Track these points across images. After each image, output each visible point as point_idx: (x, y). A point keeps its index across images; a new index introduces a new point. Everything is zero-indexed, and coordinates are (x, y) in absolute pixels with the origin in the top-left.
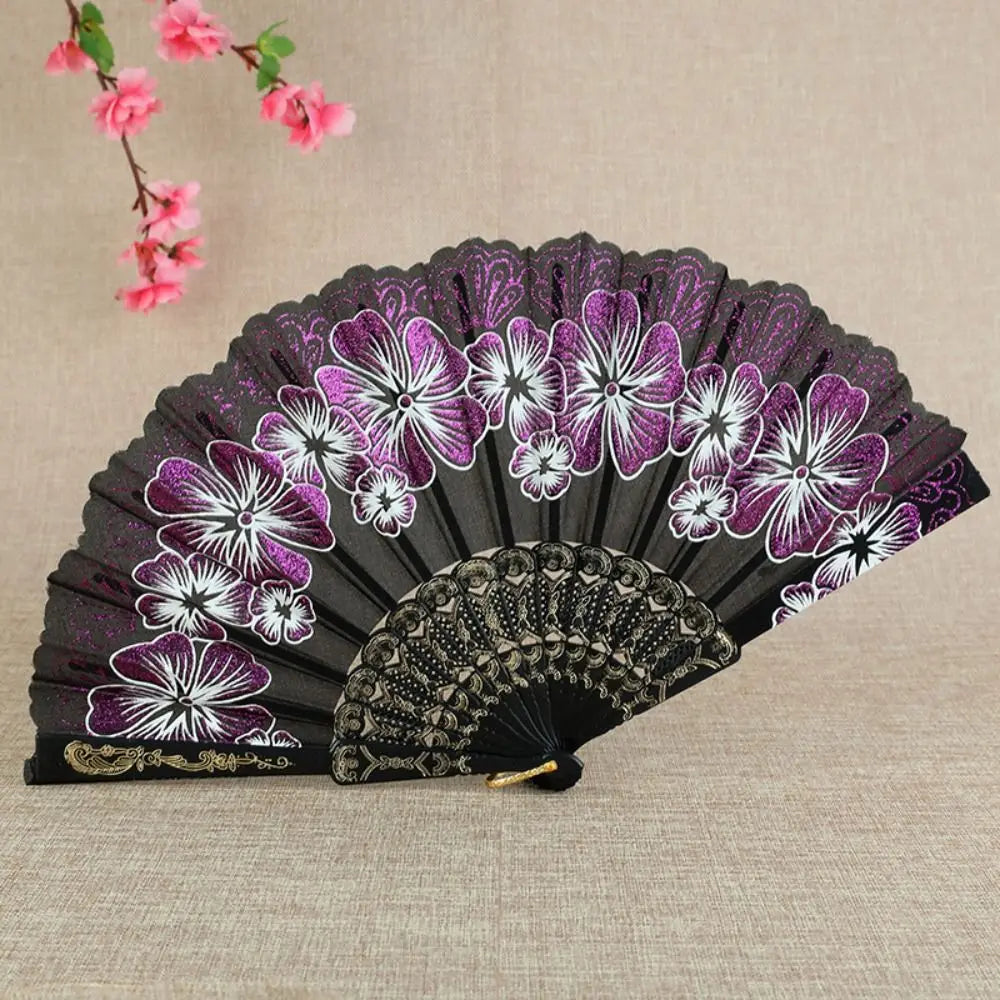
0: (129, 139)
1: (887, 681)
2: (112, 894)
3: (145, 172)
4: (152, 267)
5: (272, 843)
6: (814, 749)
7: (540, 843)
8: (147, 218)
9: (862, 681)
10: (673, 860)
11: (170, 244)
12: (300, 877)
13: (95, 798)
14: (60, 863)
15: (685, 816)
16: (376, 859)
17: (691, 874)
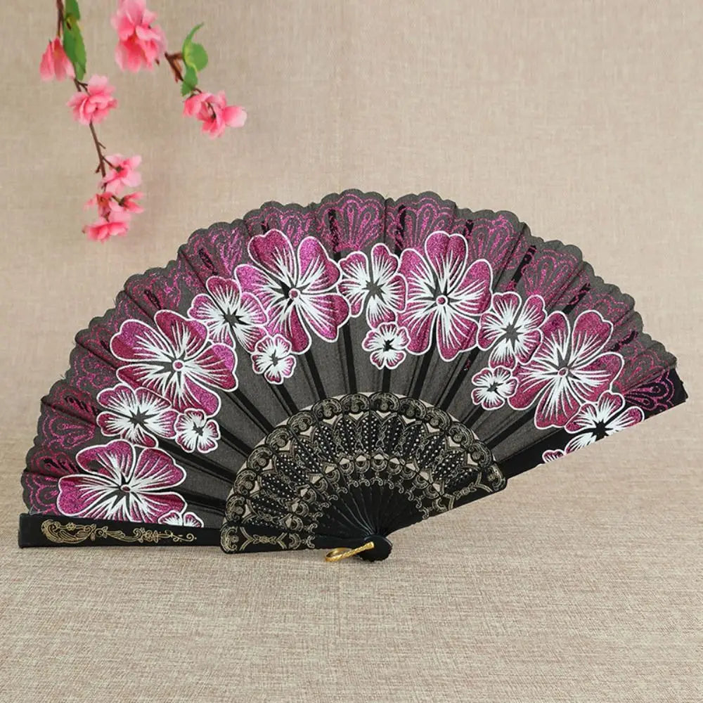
0: (94, 125)
1: (593, 496)
2: (70, 624)
3: (104, 148)
4: (107, 211)
5: (182, 592)
6: (548, 539)
7: (366, 595)
8: (105, 178)
9: (577, 496)
10: (457, 608)
11: (120, 197)
12: (203, 615)
13: (60, 561)
14: (35, 602)
15: (463, 580)
16: (254, 604)
17: (469, 618)
